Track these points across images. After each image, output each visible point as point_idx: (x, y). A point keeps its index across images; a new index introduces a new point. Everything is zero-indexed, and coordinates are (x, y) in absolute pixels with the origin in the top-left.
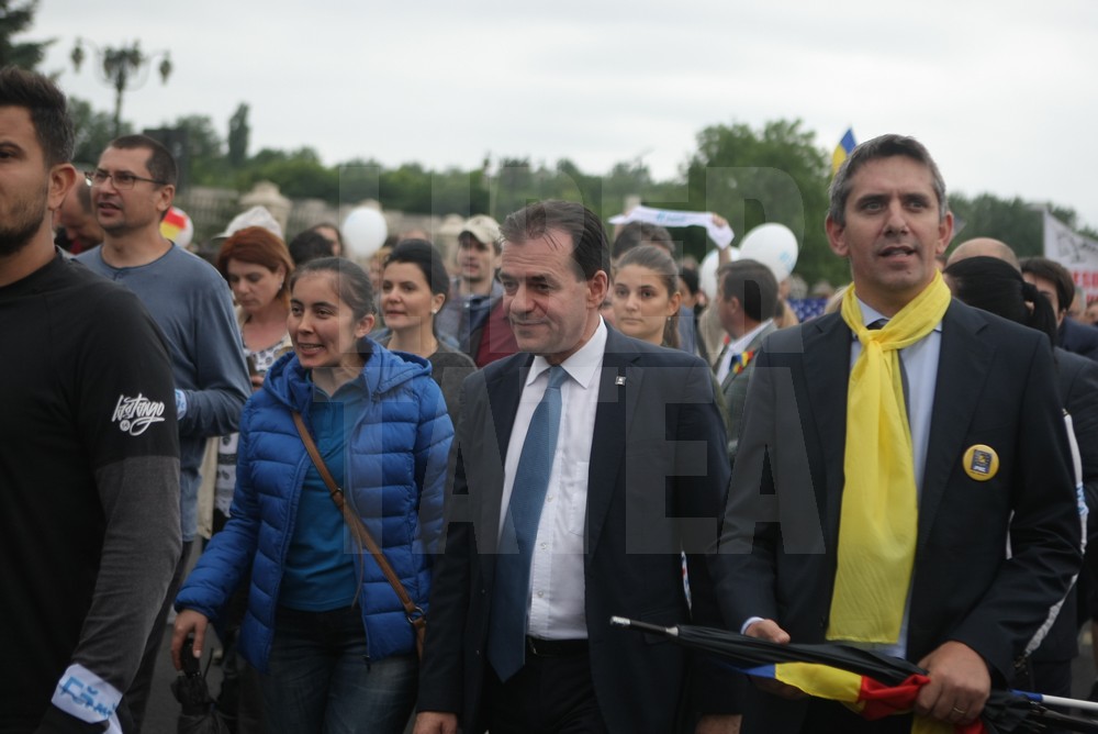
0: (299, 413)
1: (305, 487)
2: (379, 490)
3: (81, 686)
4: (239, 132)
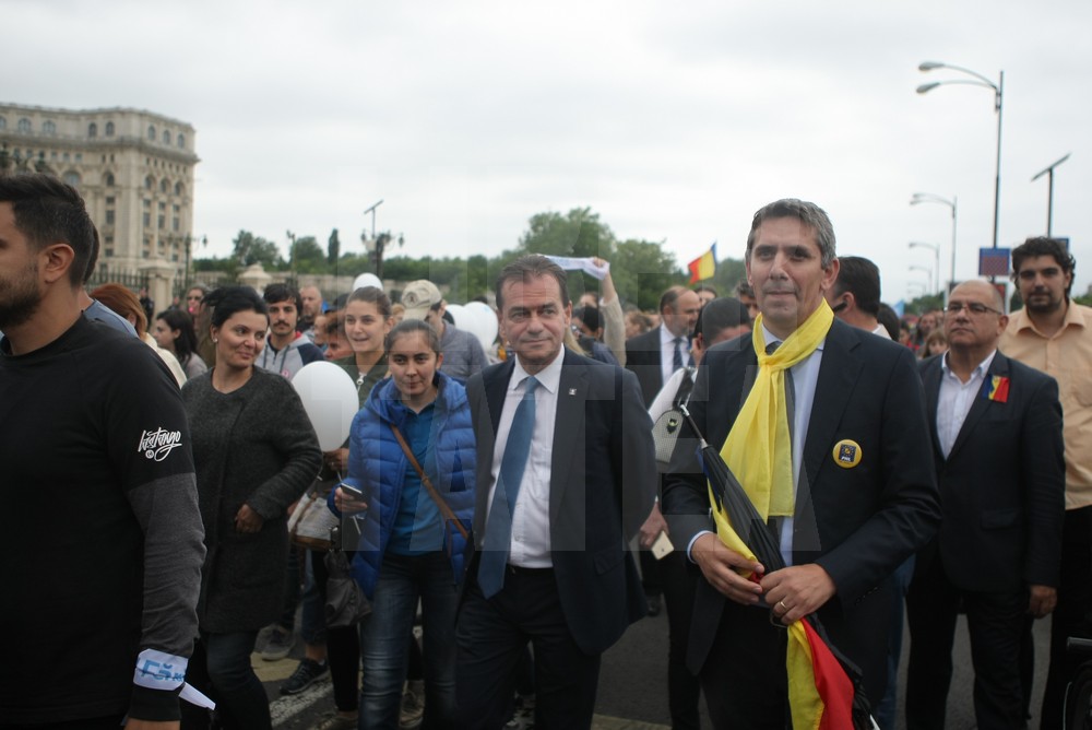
0: (396, 426)
1: (407, 477)
2: (450, 475)
3: (158, 665)
4: (334, 243)
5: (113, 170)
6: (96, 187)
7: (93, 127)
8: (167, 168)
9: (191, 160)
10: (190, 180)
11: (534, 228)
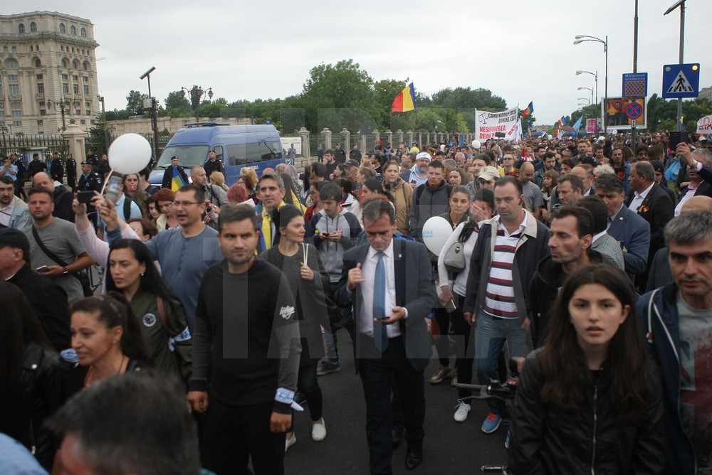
5: (39, 56)
6: (29, 68)
7: (21, 26)
8: (76, 53)
9: (92, 45)
10: (93, 59)
11: (314, 78)
